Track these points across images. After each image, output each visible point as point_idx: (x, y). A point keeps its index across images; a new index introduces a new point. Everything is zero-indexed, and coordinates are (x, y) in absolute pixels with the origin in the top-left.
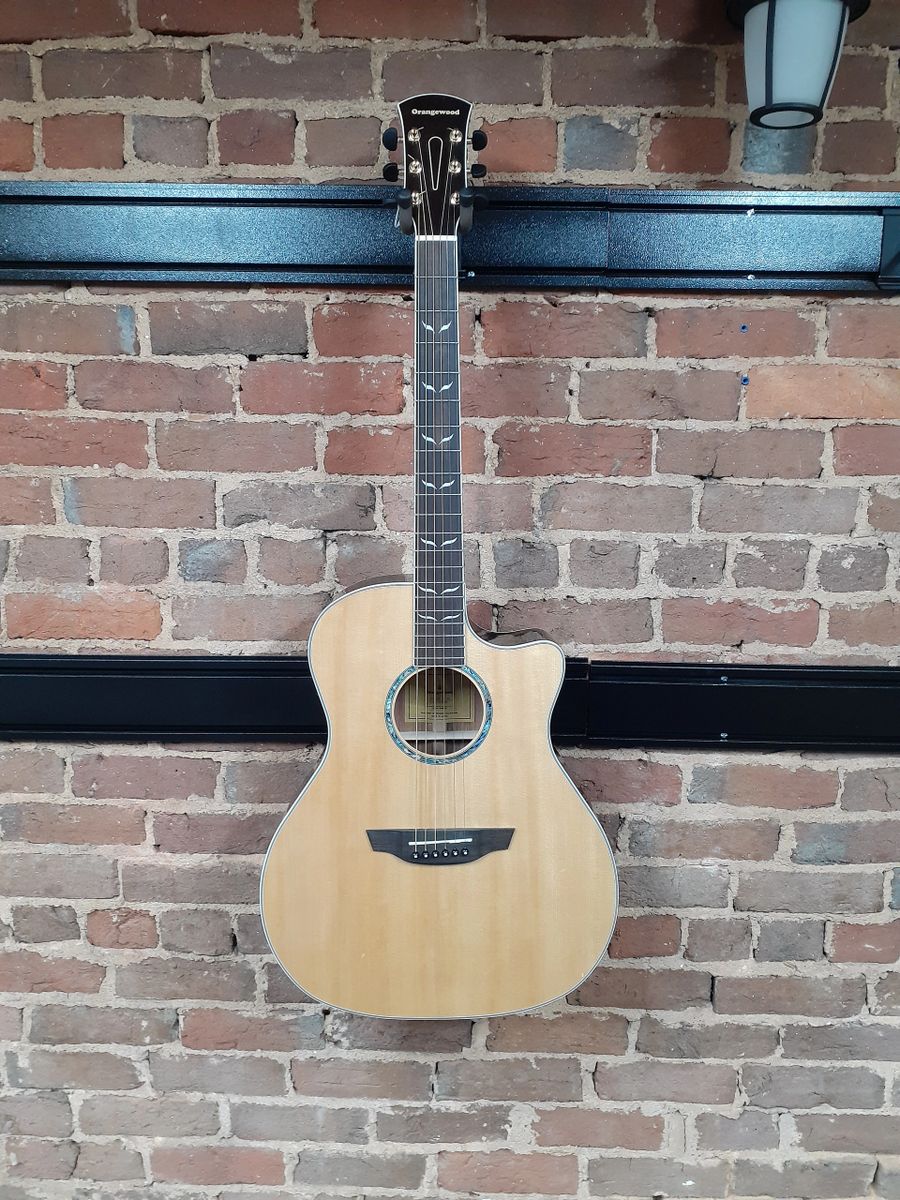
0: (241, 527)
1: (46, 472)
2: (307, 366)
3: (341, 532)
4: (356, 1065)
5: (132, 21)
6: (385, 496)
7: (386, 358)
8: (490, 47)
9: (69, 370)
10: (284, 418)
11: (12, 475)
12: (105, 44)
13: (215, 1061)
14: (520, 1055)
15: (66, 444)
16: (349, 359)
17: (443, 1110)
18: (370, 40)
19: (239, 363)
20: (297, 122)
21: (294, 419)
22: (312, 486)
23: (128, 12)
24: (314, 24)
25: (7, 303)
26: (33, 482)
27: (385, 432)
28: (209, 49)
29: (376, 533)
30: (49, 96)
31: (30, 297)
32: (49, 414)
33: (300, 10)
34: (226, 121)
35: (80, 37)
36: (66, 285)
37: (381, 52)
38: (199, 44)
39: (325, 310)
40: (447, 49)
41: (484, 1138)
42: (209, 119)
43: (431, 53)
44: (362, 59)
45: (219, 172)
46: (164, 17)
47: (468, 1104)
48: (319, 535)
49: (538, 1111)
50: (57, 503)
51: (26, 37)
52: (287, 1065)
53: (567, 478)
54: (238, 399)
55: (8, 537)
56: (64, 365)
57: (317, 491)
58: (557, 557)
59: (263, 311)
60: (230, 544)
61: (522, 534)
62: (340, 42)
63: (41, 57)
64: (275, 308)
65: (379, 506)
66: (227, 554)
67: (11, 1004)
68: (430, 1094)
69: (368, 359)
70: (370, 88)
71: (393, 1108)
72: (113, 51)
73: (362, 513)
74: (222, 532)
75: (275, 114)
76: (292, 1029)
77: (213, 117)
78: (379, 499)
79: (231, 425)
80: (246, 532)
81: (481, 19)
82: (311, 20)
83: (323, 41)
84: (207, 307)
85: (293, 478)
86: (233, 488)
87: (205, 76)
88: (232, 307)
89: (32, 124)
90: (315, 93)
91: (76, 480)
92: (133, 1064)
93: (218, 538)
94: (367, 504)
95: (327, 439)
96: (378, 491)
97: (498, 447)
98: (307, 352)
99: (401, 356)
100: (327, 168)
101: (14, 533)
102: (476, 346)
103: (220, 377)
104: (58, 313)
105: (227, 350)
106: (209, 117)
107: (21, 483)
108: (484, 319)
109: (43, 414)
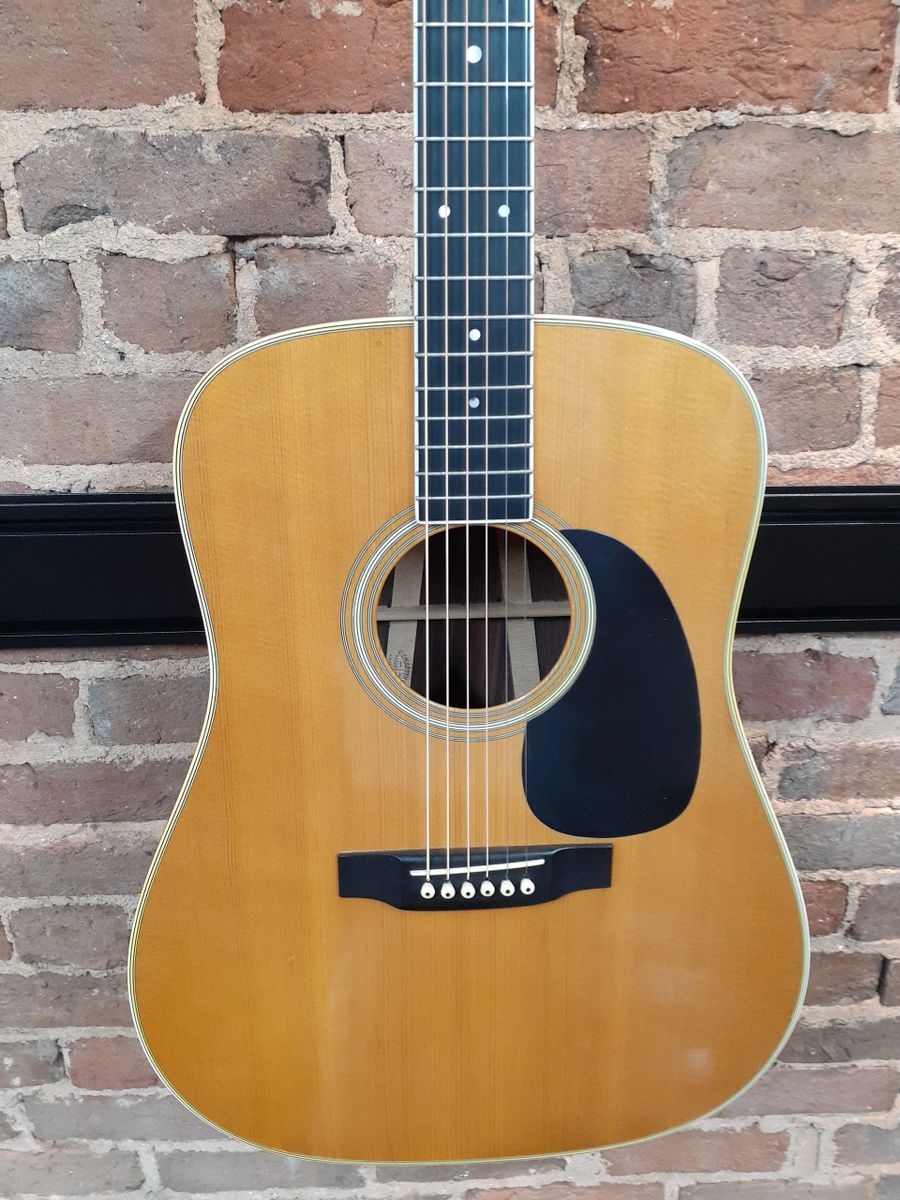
0: (58, 232)
3: (262, 241)
6: (351, 157)
22: (196, 139)
27: (345, 9)
29: (335, 241)
41: (532, 1171)
48: (220, 248)
53: (726, 117)
57: (209, 149)
58: (693, 286)
60: (41, 269)
61: (629, 237)
65: (339, 179)
66: (38, 291)
73: (304, 198)
74: (23, 245)
78: (337, 168)
80: (72, 243)
85: (154, 120)
86: (31, 146)
93: (15, 258)
94: (314, 178)
95: (221, 28)
96: (335, 149)
97: (583, 41)
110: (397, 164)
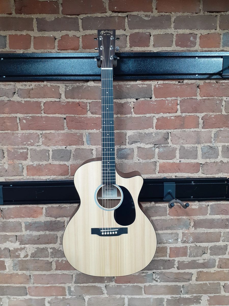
0: (133, 144)
1: (81, 131)
2: (152, 101)
3: (159, 145)
4: (161, 286)
5: (107, 9)
6: (172, 135)
7: (173, 98)
8: (204, 15)
9: (88, 104)
10: (145, 115)
11: (73, 132)
12: (99, 15)
13: (124, 287)
14: (205, 282)
15: (87, 124)
16: (164, 99)
17: (184, 297)
18: (171, 13)
19: (134, 101)
20: (151, 36)
21: (148, 115)
22: (152, 133)
23: (106, 6)
24: (156, 9)
25: (72, 86)
26: (78, 134)
27: (172, 118)
28: (127, 16)
29: (169, 145)
30: (84, 30)
31: (78, 84)
32: (83, 116)
33: (153, 5)
34: (131, 36)
35: (93, 13)
36: (87, 81)
37: (174, 16)
38: (124, 15)
39: (157, 86)
40: (191, 15)
41: (195, 304)
42: (127, 35)
43: (187, 16)
44: (169, 18)
45: (129, 49)
46: (115, 8)
47: (191, 295)
48: (153, 146)
49: (209, 297)
50: (85, 140)
51: (78, 14)
52: (143, 287)
53: (221, 129)
54: (133, 111)
55: (71, 149)
58: (218, 150)
59: (141, 87)
60: (130, 149)
61: (209, 144)
62: (163, 14)
63: (82, 19)
64: (144, 86)
65: (170, 138)
66: (129, 152)
67: (69, 274)
68: (181, 293)
69: (168, 99)
70: (170, 26)
71: (171, 297)
72: (102, 17)
73: (165, 140)
74: (128, 146)
75: (145, 33)
76: (144, 277)
77: (128, 34)
78: (170, 136)
79: (131, 117)
80: (134, 146)
81: (201, 7)
83: (158, 13)
84: (126, 86)
85: (147, 131)
86: (131, 134)
87: (126, 24)
88: (132, 86)
89: (79, 37)
90: (155, 27)
91: (89, 133)
92: (102, 288)
93: (127, 148)
94: (167, 137)
95: (156, 120)
96: (170, 134)
97: (203, 121)
98: (152, 98)
99: (177, 97)
100: (159, 48)
101: (73, 148)
102: (197, 94)
103: (128, 105)
104: (85, 88)
105: (131, 98)
106: (127, 34)
107: (75, 134)
108: (200, 87)
109: (80, 116)
110: (178, 135)
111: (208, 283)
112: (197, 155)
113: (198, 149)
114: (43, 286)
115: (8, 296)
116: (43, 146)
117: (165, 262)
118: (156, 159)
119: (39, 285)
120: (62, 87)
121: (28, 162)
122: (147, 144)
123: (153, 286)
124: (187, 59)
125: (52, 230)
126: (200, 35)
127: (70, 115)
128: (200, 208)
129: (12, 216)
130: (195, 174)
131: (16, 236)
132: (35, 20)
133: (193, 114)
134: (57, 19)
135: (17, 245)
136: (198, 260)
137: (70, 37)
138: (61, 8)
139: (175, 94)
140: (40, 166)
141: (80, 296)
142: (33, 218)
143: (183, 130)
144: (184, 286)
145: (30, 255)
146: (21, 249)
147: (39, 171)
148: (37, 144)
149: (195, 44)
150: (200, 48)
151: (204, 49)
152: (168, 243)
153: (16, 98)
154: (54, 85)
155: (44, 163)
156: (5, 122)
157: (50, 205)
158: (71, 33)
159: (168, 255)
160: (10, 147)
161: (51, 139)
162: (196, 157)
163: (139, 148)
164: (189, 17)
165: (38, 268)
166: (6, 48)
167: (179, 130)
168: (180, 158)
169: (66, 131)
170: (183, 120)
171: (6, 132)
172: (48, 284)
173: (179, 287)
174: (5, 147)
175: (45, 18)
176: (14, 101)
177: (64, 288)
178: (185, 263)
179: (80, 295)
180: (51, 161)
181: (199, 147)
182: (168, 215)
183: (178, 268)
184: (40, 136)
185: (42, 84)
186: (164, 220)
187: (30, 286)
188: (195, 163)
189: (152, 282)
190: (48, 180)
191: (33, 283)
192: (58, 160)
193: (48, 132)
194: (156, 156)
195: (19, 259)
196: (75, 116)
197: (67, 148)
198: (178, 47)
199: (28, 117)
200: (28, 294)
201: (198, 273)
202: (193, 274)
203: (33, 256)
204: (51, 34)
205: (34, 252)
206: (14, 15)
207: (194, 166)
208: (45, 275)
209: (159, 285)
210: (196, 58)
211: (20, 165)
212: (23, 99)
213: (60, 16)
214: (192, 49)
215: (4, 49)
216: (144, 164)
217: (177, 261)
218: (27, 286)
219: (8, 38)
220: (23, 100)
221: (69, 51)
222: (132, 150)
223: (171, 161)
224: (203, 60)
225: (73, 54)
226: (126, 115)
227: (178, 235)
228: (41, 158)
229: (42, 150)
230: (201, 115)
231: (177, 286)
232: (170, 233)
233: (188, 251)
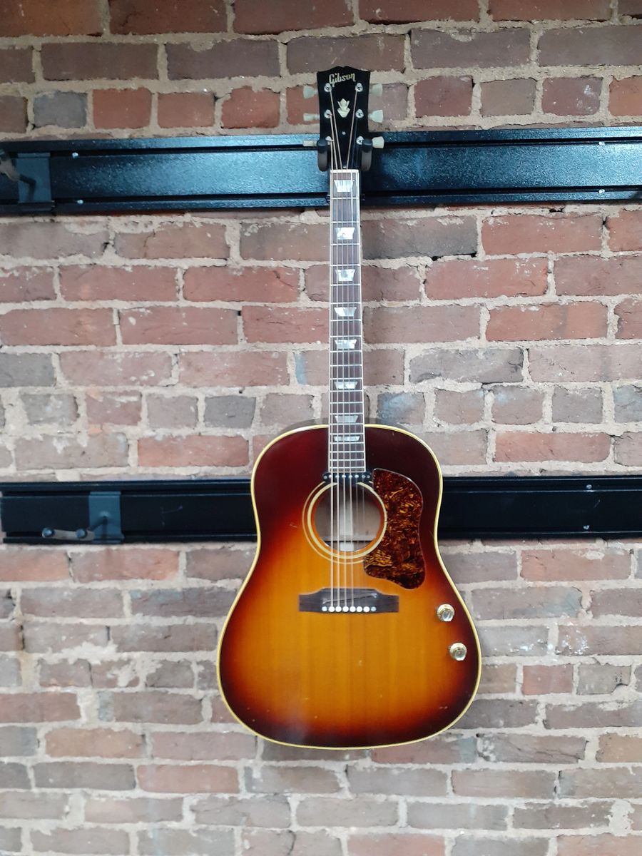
0: (422, 382)
1: (283, 347)
2: (476, 263)
3: (496, 384)
4: (500, 774)
5: (355, 14)
6: (531, 356)
7: (536, 255)
8: (621, 24)
9: (301, 273)
10: (457, 302)
11: (260, 350)
12: (334, 32)
13: (396, 772)
14: (621, 765)
15: (298, 327)
16: (509, 256)
17: (563, 805)
18: (530, 22)
19: (426, 263)
20: (473, 85)
21: (465, 302)
22: (476, 351)
23: (352, 8)
24: (489, 12)
25: (258, 224)
26: (274, 355)
27: (533, 309)
28: (410, 33)
29: (523, 384)
30: (292, 72)
31: (274, 219)
32: (286, 305)
33: (480, 1)
34: (422, 87)
35: (317, 28)
36: (301, 210)
37: (538, 30)
38: (402, 29)
39: (491, 221)
40: (587, 26)
41: (592, 825)
42: (409, 84)
43: (575, 30)
44: (524, 36)
45: (414, 123)
46: (378, 11)
47: (582, 800)
48: (480, 387)
49: (633, 806)
50: (291, 369)
51: (275, 30)
52: (450, 775)
54: (423, 290)
55: (255, 395)
56: (298, 269)
57: (481, 355)
59: (446, 224)
60: (414, 395)
61: (635, 382)
62: (509, 24)
63: (286, 44)
64: (454, 221)
65: (526, 363)
66: (411, 403)
68: (554, 793)
69: (523, 256)
70: (528, 57)
71: (527, 804)
72: (340, 37)
73: (513, 369)
74: (408, 387)
75: (458, 79)
76: (453, 748)
77: (412, 82)
78: (526, 359)
79: (418, 309)
80: (427, 386)
81: (614, 3)
82: (487, 9)
83: (496, 24)
84: (404, 223)
86: (418, 354)
87: (407, 54)
88: (422, 222)
89: (279, 93)
90: (486, 63)
91: (304, 353)
92: (335, 774)
93: (405, 392)
94: (517, 363)
95: (489, 316)
96: (525, 353)
97: (618, 317)
98: (476, 253)
99: (546, 252)
100: (496, 117)
101: (260, 392)
102: (603, 244)
103: (411, 273)
104: (294, 230)
105: (418, 254)
106: (408, 82)
107: (266, 356)
108: (609, 224)
109: (282, 305)
110: (548, 358)
111: (630, 769)
112: (601, 412)
113: (605, 396)
114: (177, 766)
115: (85, 789)
116: (180, 385)
117: (511, 706)
118: (487, 422)
119: (167, 762)
120: (232, 228)
121: (142, 430)
122: (463, 381)
123: (476, 771)
124: (575, 148)
125: (204, 613)
126: (610, 80)
127: (253, 304)
128: (610, 559)
129: (97, 575)
130: (597, 463)
131: (108, 628)
132: (161, 50)
133: (590, 299)
134: (220, 47)
135: (109, 652)
136: (603, 703)
137: (256, 92)
138: (231, 17)
139: (540, 243)
140: (174, 439)
141: (276, 794)
142: (153, 579)
143: (563, 342)
144: (562, 776)
145: (143, 679)
146: (122, 664)
147: (171, 453)
148: (164, 382)
149: (596, 105)
150: (610, 117)
151: (623, 119)
152: (519, 653)
153: (110, 259)
154: (211, 221)
155: (185, 432)
156: (79, 323)
157: (197, 547)
158: (258, 83)
159: (518, 688)
160: (93, 390)
161: (201, 368)
162: (598, 417)
163: (439, 391)
164: (581, 32)
165: (166, 716)
166: (87, 127)
167: (553, 343)
168: (554, 420)
169: (242, 346)
170: (561, 315)
171: (84, 348)
172: (192, 759)
173: (549, 777)
174: (81, 389)
175: (189, 44)
176: (104, 268)
177: (233, 772)
178: (566, 710)
179: (278, 792)
180: (200, 428)
181: (608, 388)
182: (519, 578)
183: (547, 725)
184: (174, 361)
185: (179, 220)
186: (507, 590)
187: (144, 763)
188: (597, 433)
189: (473, 761)
190: (193, 478)
191: (152, 757)
192: (220, 425)
193: (194, 348)
194: (488, 415)
195: (115, 690)
196: (265, 305)
197: (245, 393)
198: (550, 114)
199: (141, 310)
200: (137, 786)
201: (602, 738)
202: (587, 742)
203: (152, 683)
204: (203, 86)
205: (153, 671)
206: (108, 37)
207: (592, 442)
208: (183, 733)
209: (493, 770)
210: (600, 143)
211: (121, 438)
212: (128, 262)
213: (230, 36)
214: (588, 119)
215: (81, 129)
216: (454, 436)
217: (543, 706)
218: (135, 763)
219: (90, 98)
220: (129, 264)
221: (252, 130)
222: (421, 398)
223: (529, 429)
224: (618, 148)
225: (261, 136)
226: (404, 303)
227: (545, 631)
228: (176, 419)
229: (179, 397)
230: (612, 301)
231: (543, 775)
232: (525, 625)
233: (576, 676)
